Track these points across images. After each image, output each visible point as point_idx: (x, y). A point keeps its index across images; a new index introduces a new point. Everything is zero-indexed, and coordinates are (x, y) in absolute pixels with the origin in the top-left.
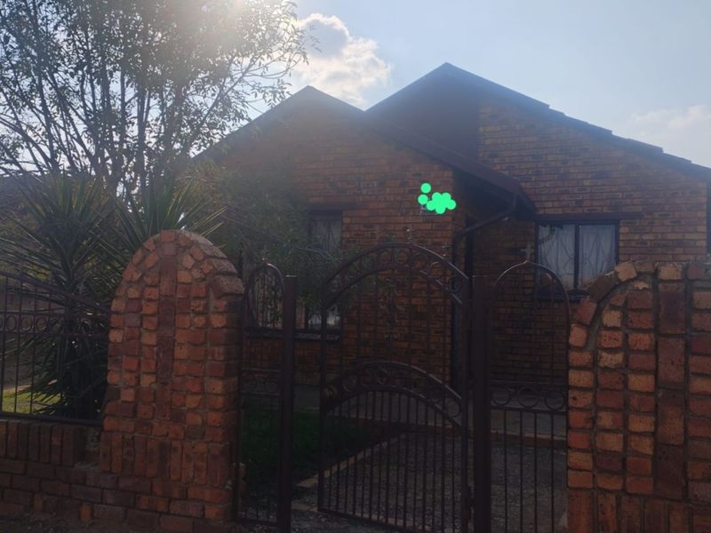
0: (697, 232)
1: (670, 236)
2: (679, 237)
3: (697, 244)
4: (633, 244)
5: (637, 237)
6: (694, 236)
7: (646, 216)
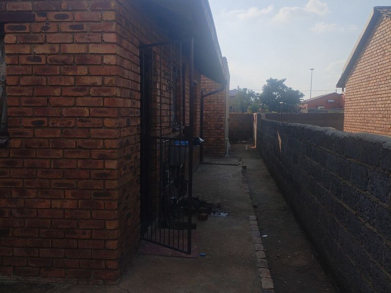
0: (103, 42)
1: (71, 49)
2: (82, 49)
3: (105, 61)
4: (23, 60)
5: (27, 50)
6: (100, 49)
7: (38, 18)
